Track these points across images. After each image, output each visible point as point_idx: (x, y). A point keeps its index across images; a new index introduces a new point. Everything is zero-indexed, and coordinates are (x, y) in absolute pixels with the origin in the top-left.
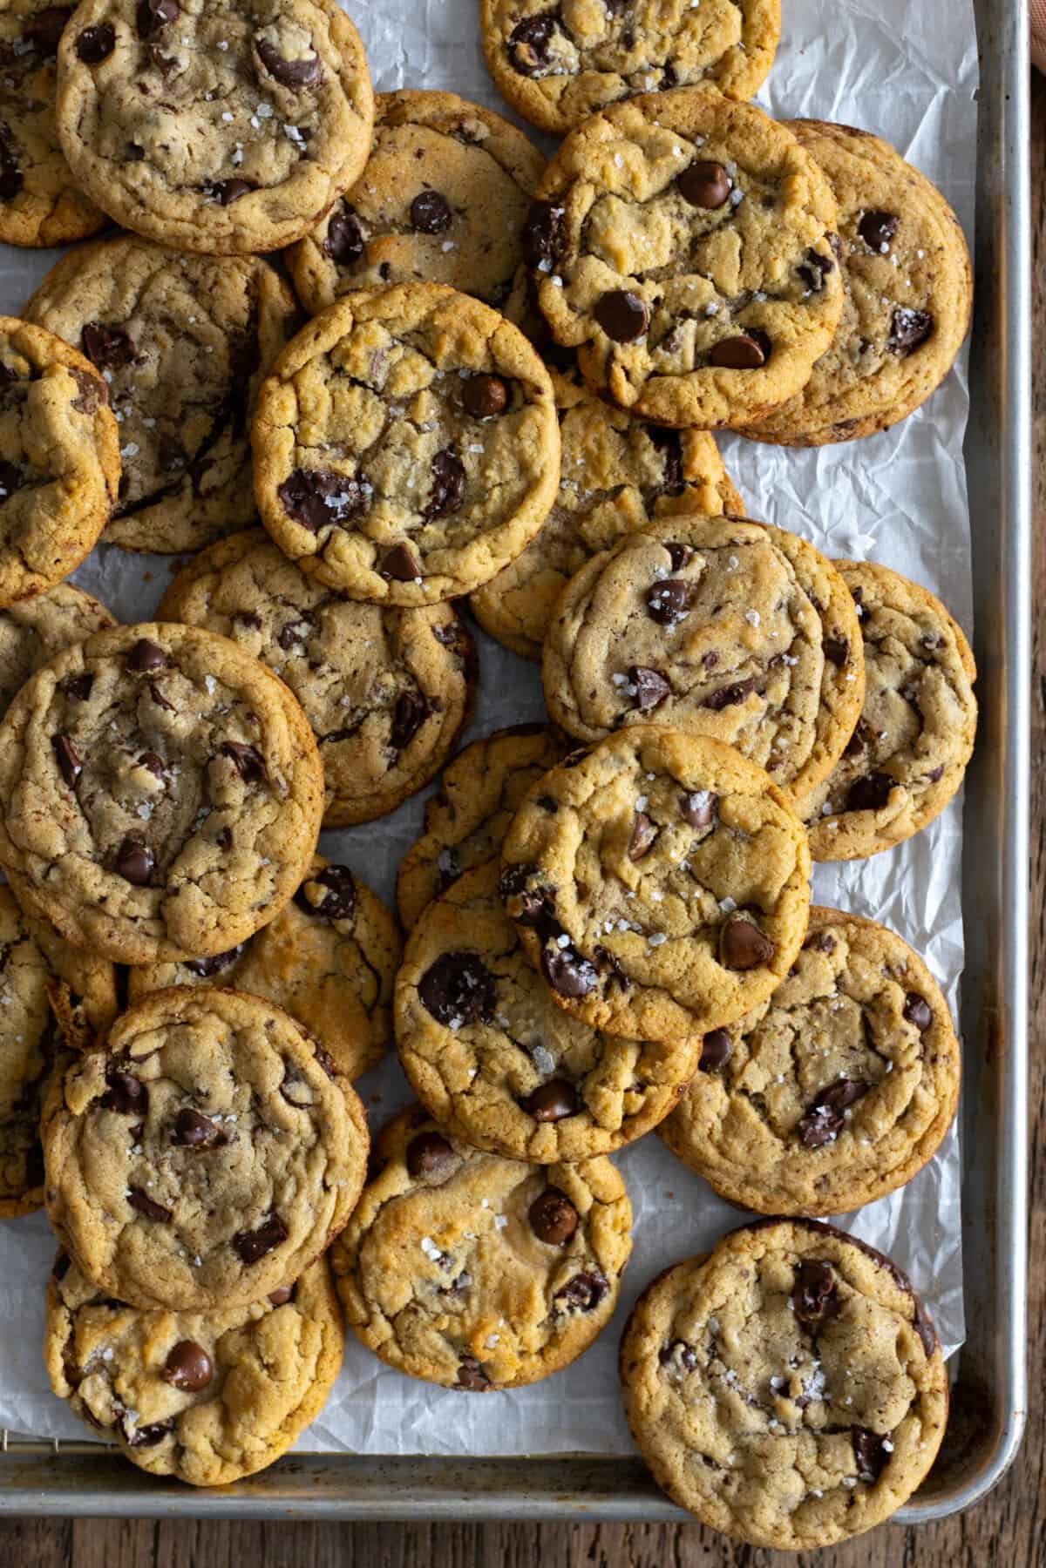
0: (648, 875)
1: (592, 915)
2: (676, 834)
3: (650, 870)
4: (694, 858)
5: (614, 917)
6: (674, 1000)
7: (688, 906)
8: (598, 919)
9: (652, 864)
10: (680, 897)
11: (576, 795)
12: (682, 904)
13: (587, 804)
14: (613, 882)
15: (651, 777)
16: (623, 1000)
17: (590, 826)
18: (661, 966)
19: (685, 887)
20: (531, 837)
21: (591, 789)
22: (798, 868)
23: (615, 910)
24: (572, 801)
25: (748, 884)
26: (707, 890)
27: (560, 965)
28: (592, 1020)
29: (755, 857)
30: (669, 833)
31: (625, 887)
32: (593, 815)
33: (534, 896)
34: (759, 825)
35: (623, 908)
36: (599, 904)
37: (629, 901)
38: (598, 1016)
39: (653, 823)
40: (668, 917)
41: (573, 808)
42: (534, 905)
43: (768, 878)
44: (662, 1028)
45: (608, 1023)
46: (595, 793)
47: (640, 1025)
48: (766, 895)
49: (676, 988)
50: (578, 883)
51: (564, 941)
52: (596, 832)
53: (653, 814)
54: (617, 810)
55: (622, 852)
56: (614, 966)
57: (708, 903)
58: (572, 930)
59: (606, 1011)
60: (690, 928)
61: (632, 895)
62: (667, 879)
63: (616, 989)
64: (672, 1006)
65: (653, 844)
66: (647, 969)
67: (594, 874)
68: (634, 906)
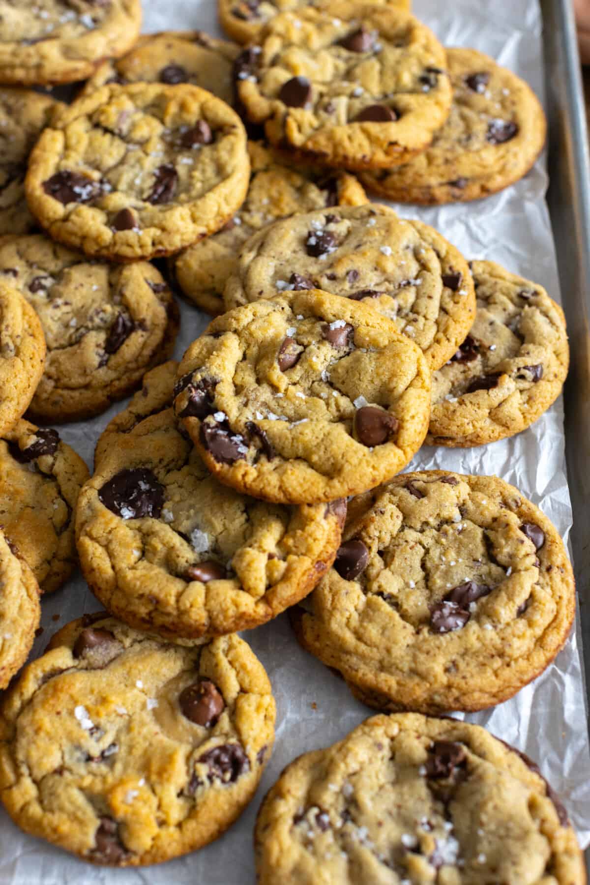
0: (294, 384)
1: (246, 405)
2: (319, 348)
3: (296, 378)
4: (333, 370)
5: (265, 410)
6: (312, 466)
7: (328, 404)
8: (251, 407)
9: (297, 373)
10: (321, 398)
11: (237, 320)
12: (322, 403)
13: (247, 327)
14: (265, 385)
15: (300, 317)
16: (268, 466)
17: (249, 346)
18: (301, 433)
19: (325, 391)
20: (200, 353)
21: (251, 317)
22: (418, 374)
23: (265, 404)
24: (234, 325)
25: (377, 382)
26: (343, 394)
27: (214, 436)
28: (240, 477)
29: (382, 360)
30: (313, 347)
31: (275, 389)
32: (251, 334)
33: (198, 387)
34: (386, 342)
35: (273, 404)
36: (252, 396)
37: (277, 400)
38: (244, 476)
39: (299, 343)
40: (309, 409)
41: (236, 332)
42: (198, 395)
43: (393, 375)
44: (301, 485)
45: (254, 480)
46: (253, 320)
47: (282, 481)
48: (391, 391)
49: (314, 453)
50: (236, 386)
51: (220, 417)
52: (254, 350)
53: (299, 337)
54: (270, 333)
55: (273, 357)
56: (261, 437)
57: (344, 402)
58: (227, 410)
59: (253, 473)
60: (329, 416)
61: (280, 395)
62: (310, 388)
63: (263, 459)
64: (310, 471)
65: (299, 356)
66: (289, 436)
67: (249, 379)
68: (281, 402)
